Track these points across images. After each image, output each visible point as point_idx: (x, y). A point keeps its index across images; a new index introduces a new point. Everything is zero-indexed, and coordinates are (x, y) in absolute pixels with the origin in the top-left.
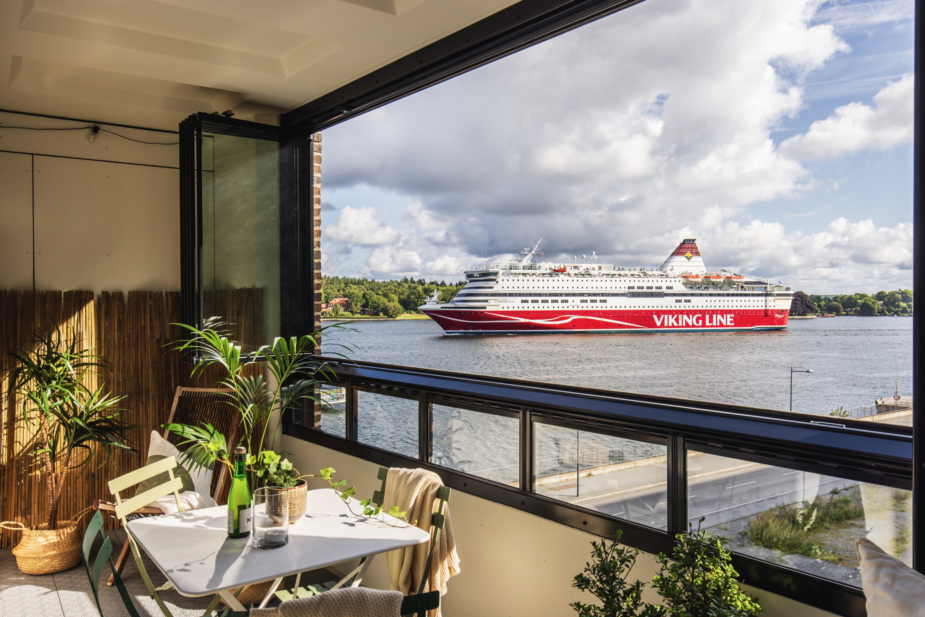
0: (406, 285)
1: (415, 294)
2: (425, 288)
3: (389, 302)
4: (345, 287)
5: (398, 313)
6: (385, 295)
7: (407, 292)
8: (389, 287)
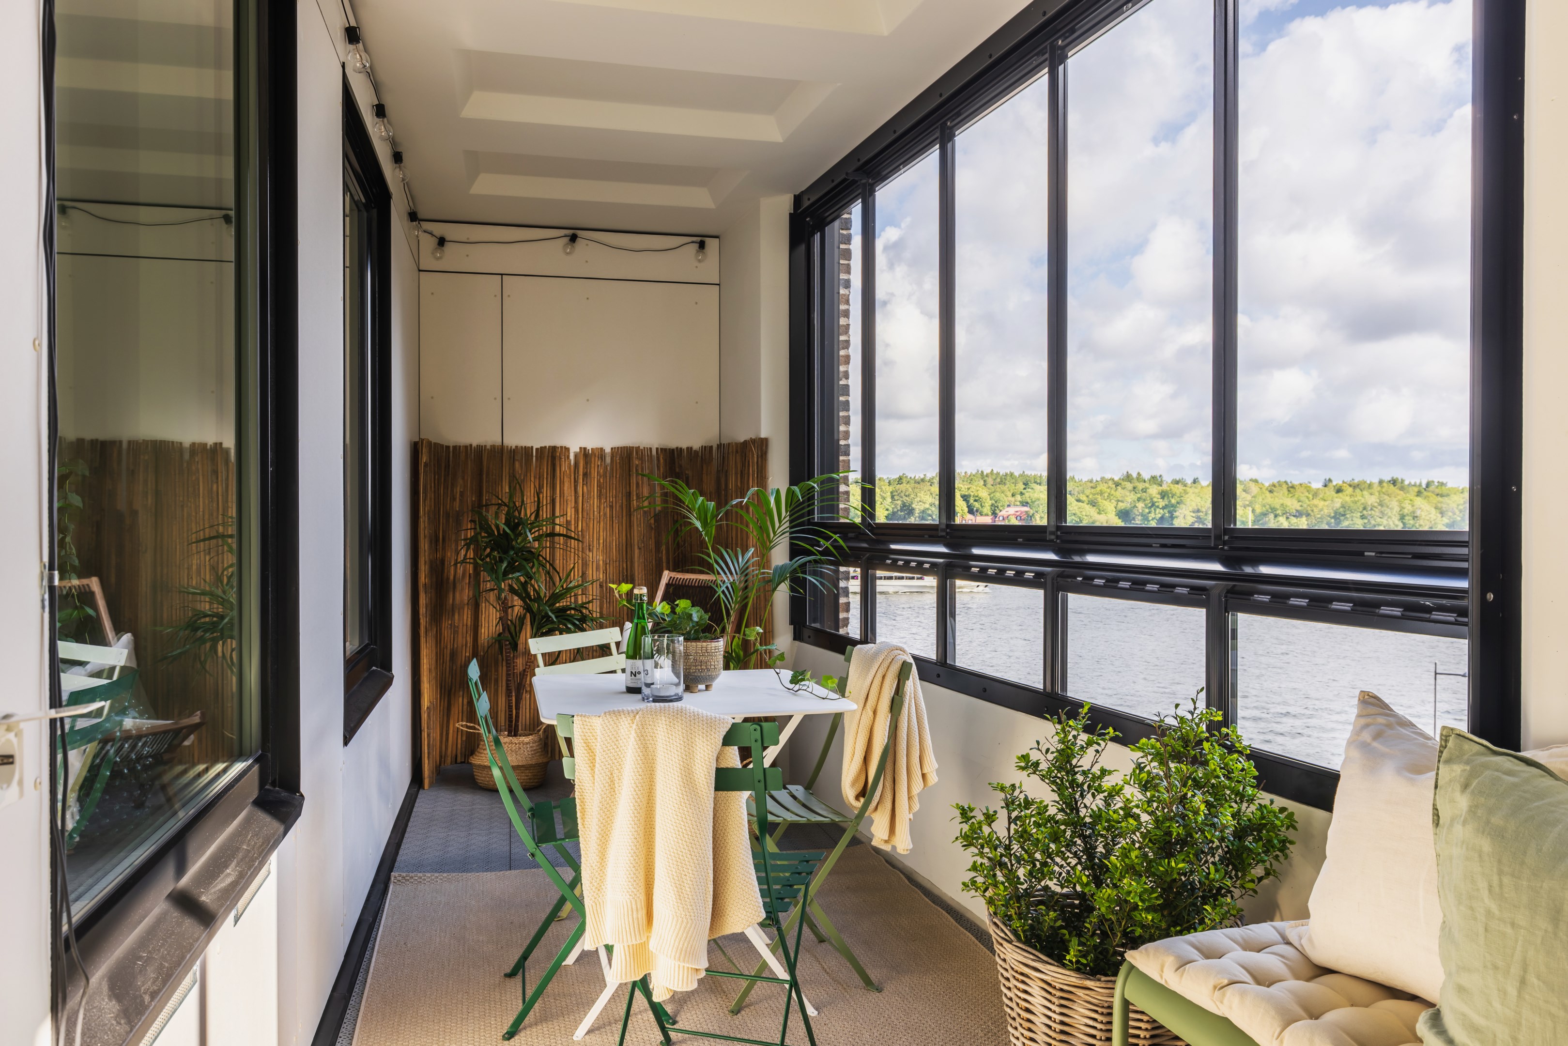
0: (1129, 486)
2: (1163, 491)
3: (1099, 513)
4: (1025, 489)
6: (1093, 503)
7: (1131, 497)
8: (1098, 489)
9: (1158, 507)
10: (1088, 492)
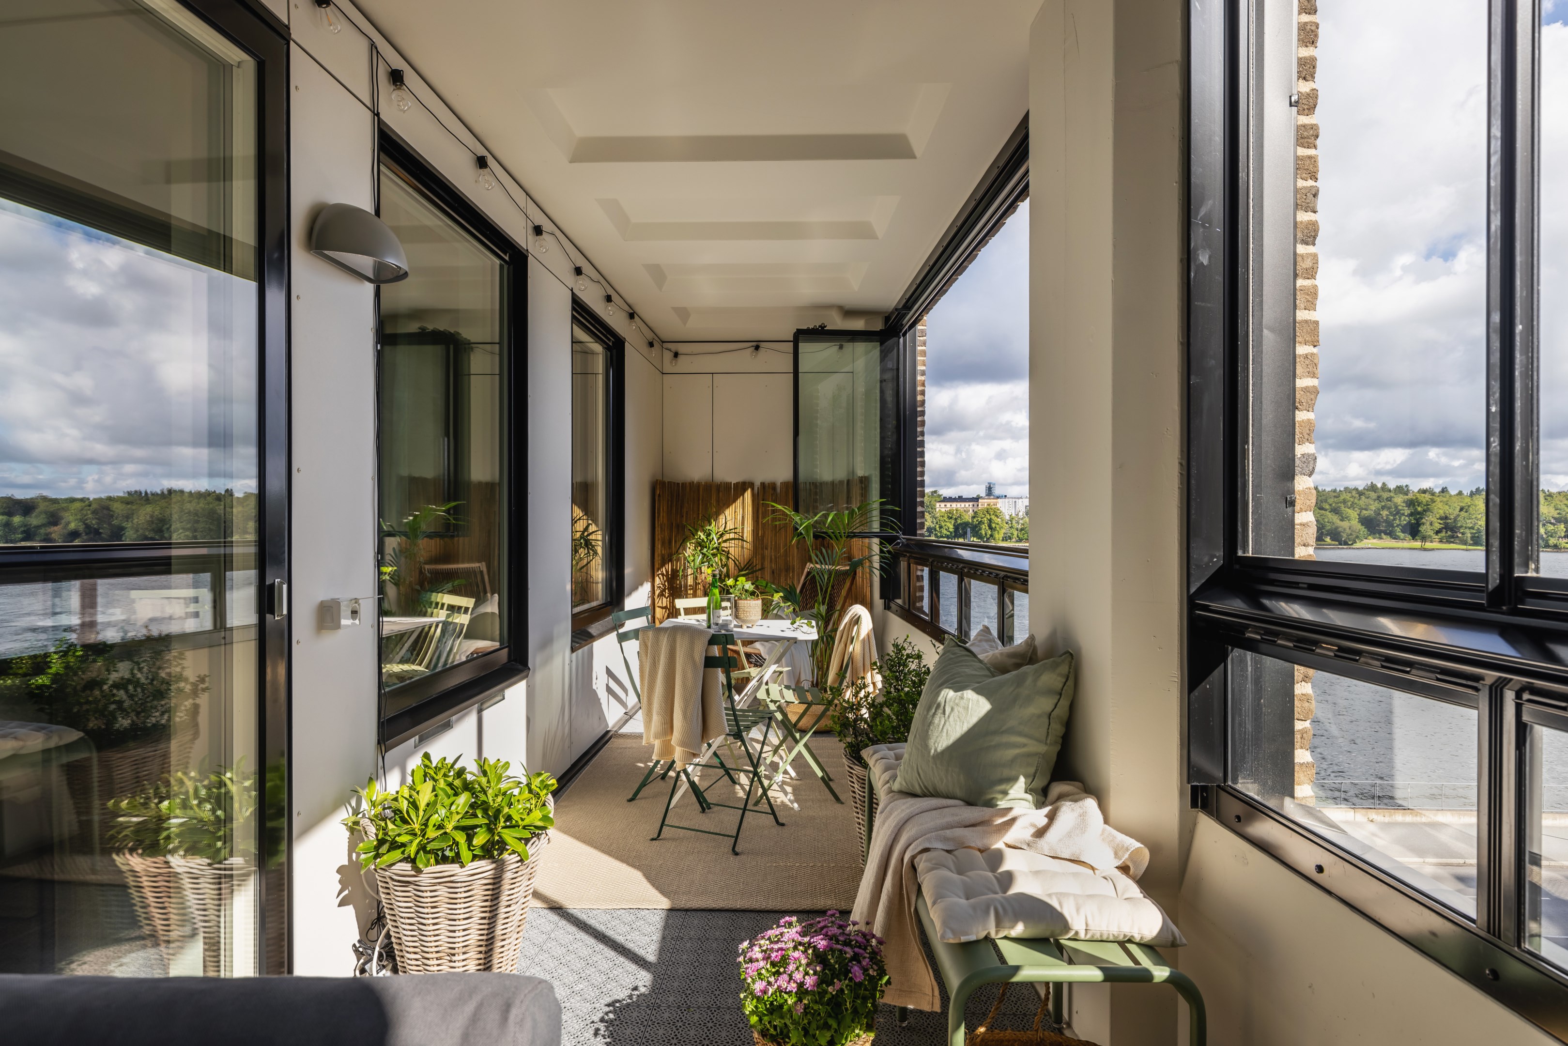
1: (1389, 508)
2: (1409, 500)
5: (1357, 537)
7: (1374, 506)
8: (1342, 498)
9: (1403, 514)
10: (1331, 501)
